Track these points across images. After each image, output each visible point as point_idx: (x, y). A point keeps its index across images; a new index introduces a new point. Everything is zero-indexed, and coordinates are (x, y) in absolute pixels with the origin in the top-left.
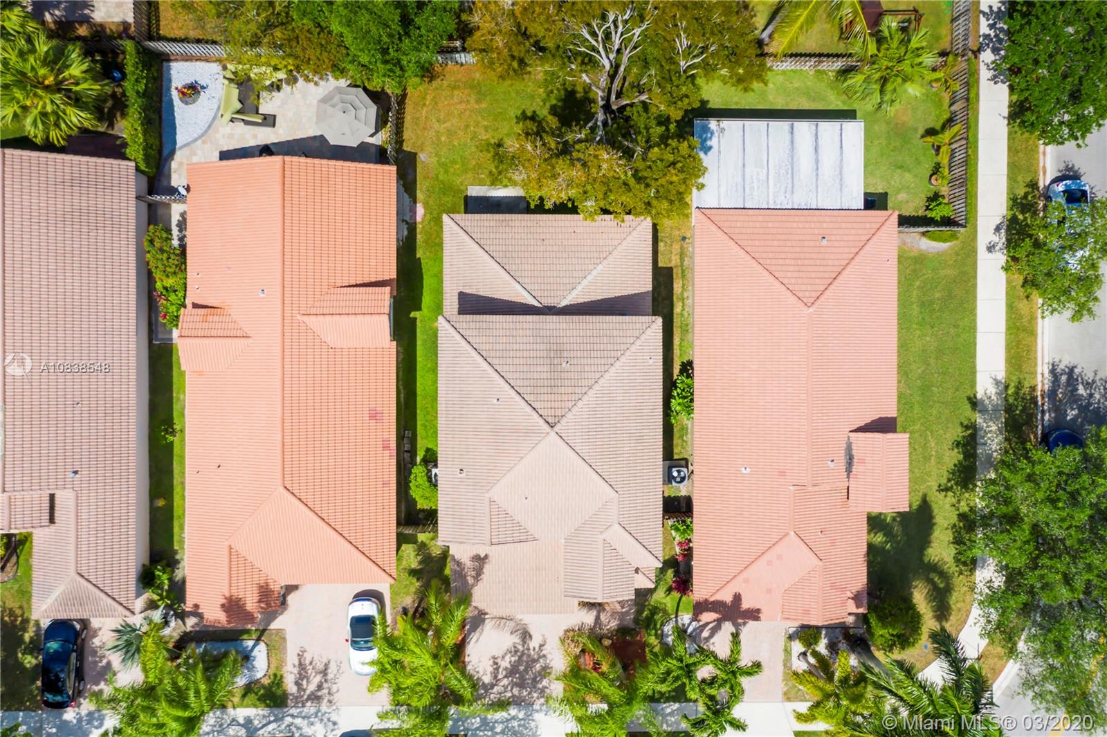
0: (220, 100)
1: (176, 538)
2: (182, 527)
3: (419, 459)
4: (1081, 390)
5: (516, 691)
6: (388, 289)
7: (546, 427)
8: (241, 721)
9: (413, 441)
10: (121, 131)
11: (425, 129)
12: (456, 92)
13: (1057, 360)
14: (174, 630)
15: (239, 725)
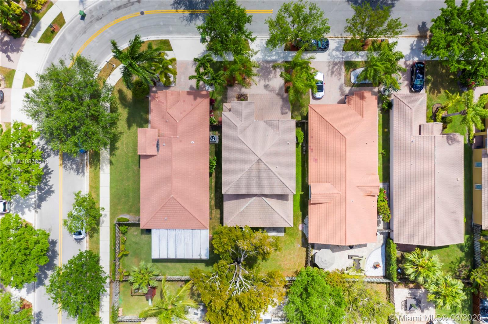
0: (366, 264)
1: (381, 118)
2: (379, 121)
3: (301, 144)
4: (74, 167)
5: (268, 66)
6: (311, 202)
7: (262, 159)
8: (360, 57)
9: (302, 150)
10: (398, 253)
11: (298, 255)
12: (288, 267)
13: (83, 177)
14: (382, 88)
15: (361, 56)
